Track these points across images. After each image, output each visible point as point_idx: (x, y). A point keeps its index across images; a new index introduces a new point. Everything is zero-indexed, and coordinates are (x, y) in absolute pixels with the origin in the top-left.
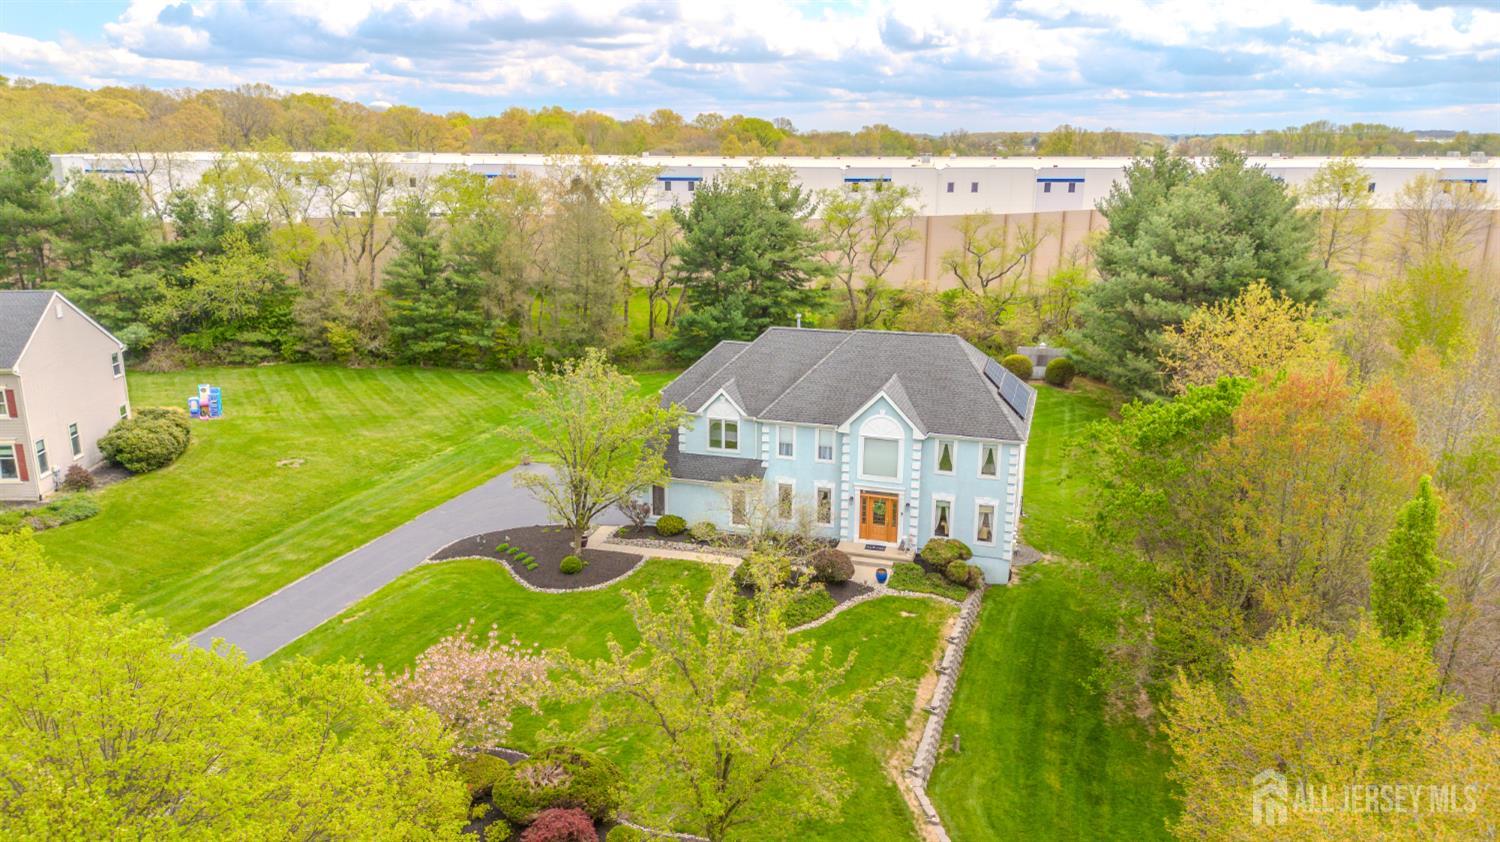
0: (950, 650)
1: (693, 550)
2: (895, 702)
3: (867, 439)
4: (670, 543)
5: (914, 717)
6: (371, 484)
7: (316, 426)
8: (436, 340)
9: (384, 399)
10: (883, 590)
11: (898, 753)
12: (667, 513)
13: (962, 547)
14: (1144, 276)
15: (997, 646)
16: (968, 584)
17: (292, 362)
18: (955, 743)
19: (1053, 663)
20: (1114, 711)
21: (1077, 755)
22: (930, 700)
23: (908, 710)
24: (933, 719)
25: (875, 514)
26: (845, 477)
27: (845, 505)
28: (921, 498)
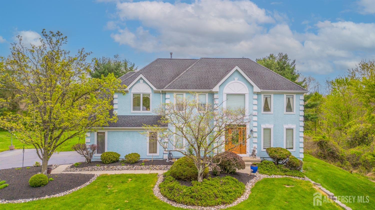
1: (128, 169)
3: (228, 95)
4: (111, 167)
12: (106, 151)
25: (233, 138)
28: (258, 127)
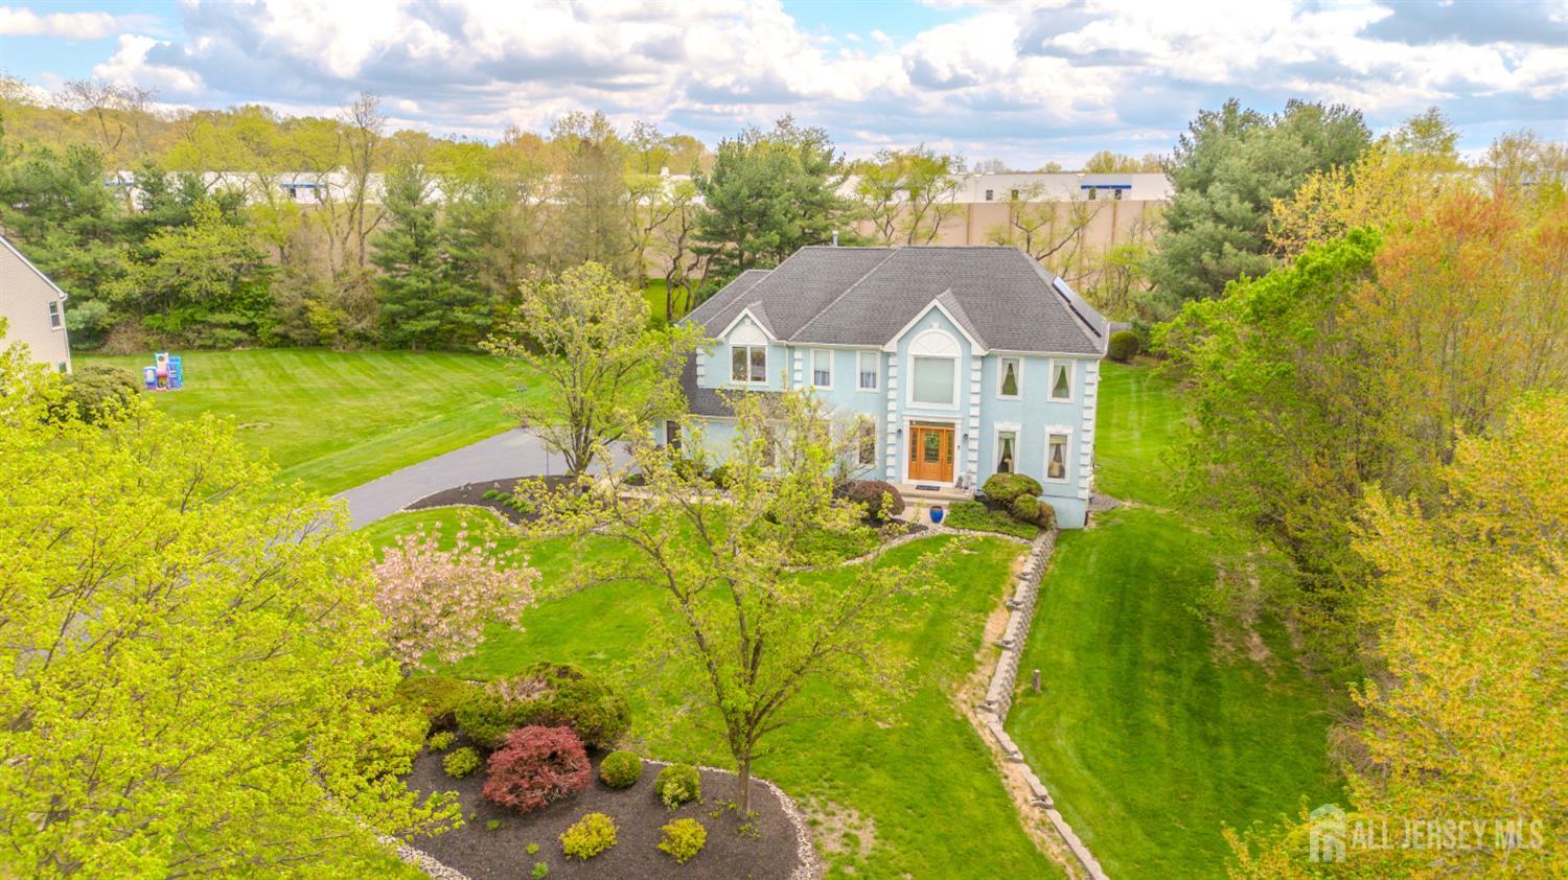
0: (1022, 586)
2: (961, 634)
3: (917, 359)
5: (984, 651)
6: (345, 445)
7: (289, 396)
8: (429, 319)
9: (369, 376)
10: (940, 529)
11: (967, 686)
13: (1029, 481)
14: (1222, 227)
15: (1076, 587)
16: (1039, 521)
17: (270, 347)
18: (1035, 681)
19: (1144, 604)
20: (1223, 651)
21: (1184, 695)
22: (1001, 636)
23: (977, 644)
24: (1007, 654)
25: (927, 449)
26: (891, 406)
27: (891, 439)
28: (981, 428)
